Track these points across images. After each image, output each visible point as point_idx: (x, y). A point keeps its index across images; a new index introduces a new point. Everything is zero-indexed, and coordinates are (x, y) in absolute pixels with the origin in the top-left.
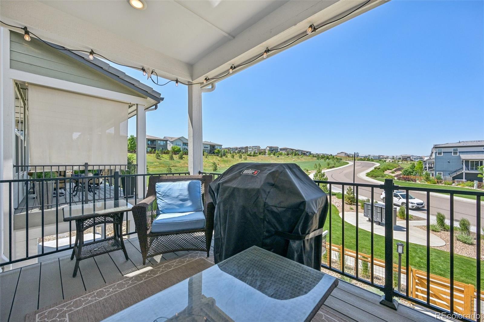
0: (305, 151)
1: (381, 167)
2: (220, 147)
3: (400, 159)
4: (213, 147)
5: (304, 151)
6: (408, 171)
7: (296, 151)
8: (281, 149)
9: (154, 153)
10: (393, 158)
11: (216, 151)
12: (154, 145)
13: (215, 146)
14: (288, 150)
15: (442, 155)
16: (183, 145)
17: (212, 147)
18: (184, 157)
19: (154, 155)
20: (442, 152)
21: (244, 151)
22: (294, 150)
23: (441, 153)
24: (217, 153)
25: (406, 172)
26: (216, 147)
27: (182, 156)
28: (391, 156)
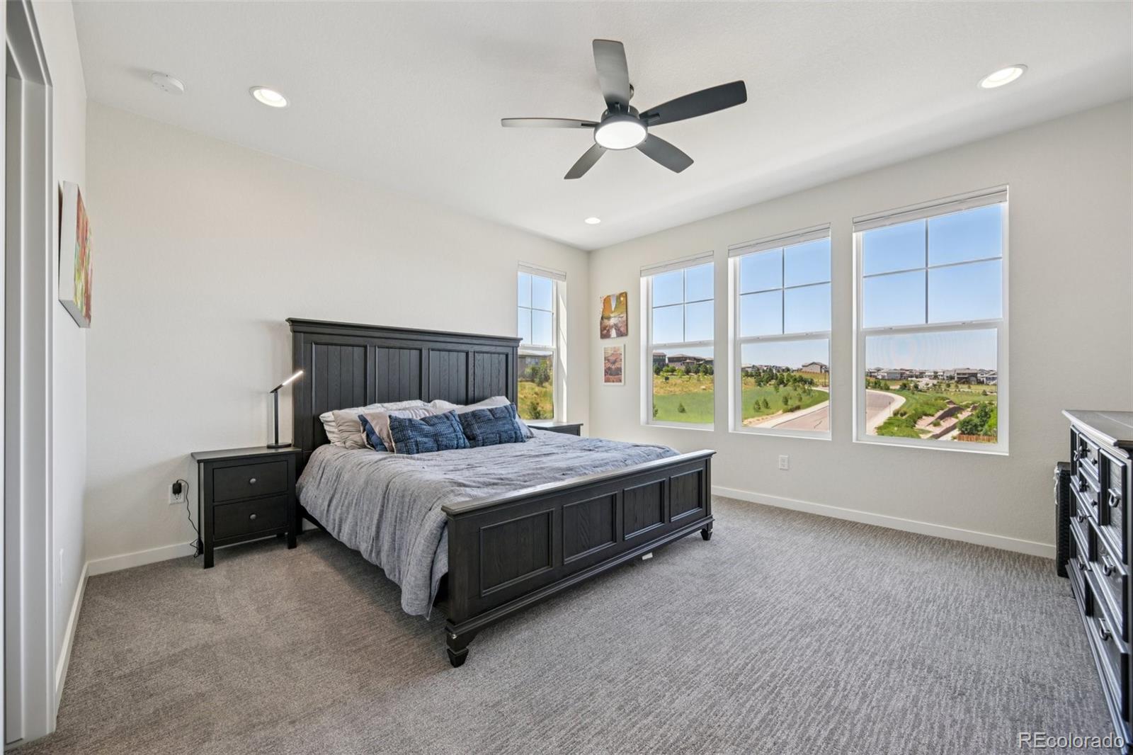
1: (909, 407)
3: (952, 378)
6: (971, 423)
8: (671, 360)
14: (688, 361)
28: (930, 370)
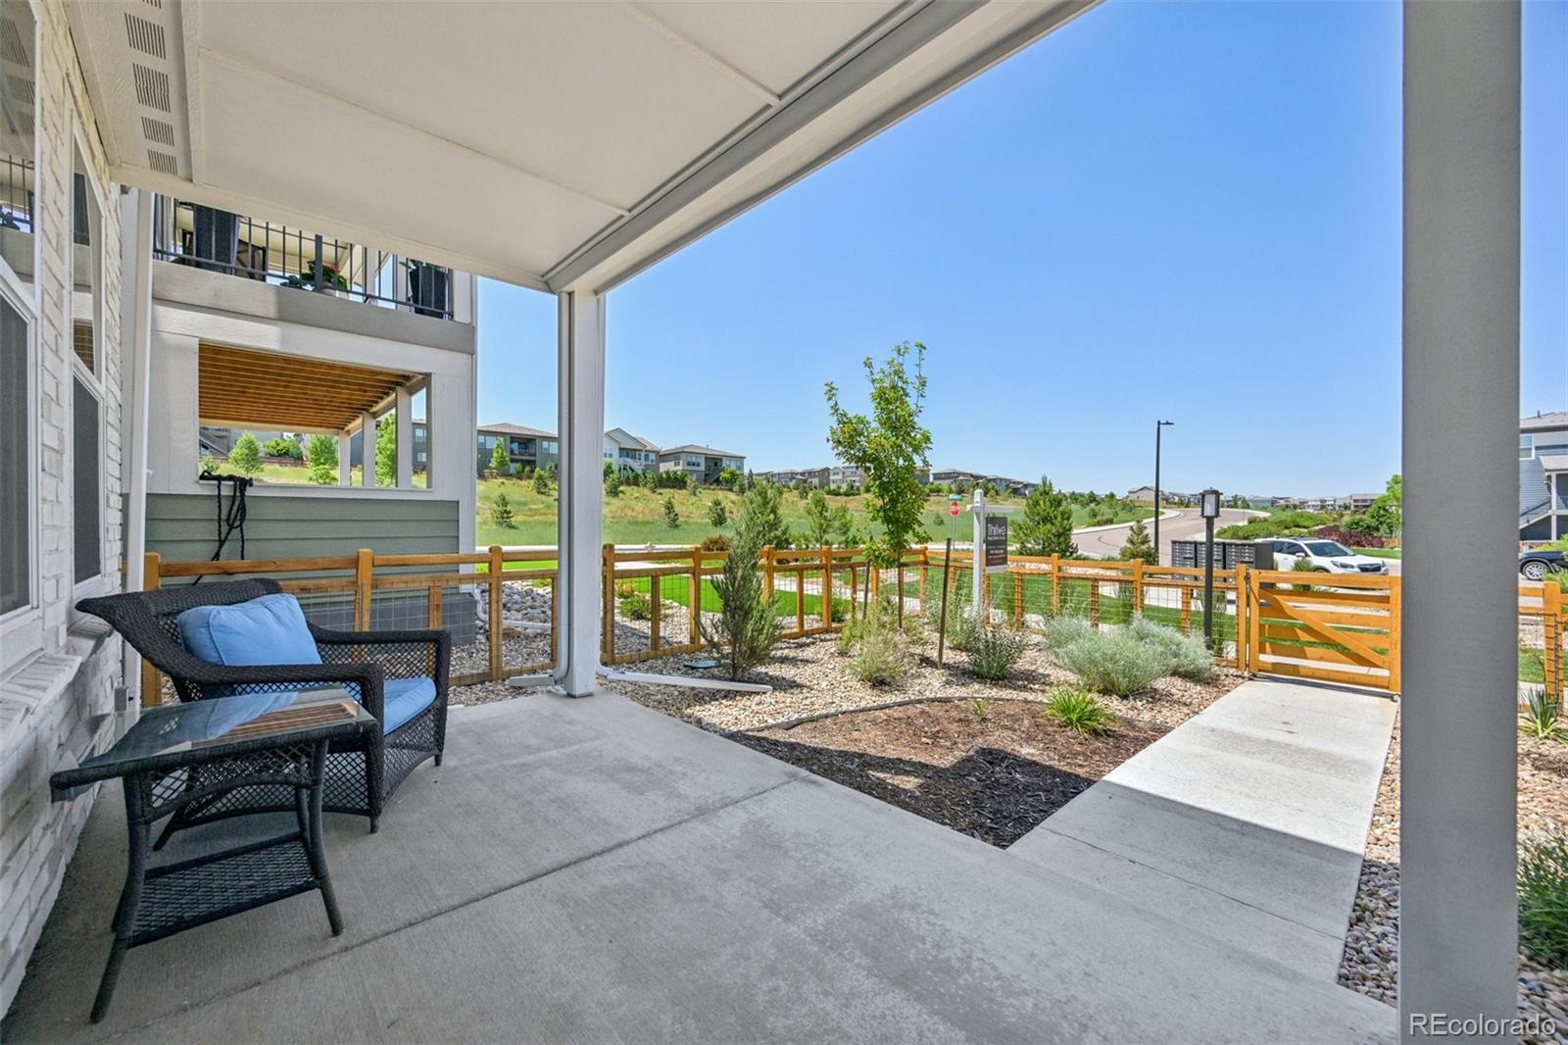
0: (1019, 483)
1: (1276, 519)
2: (739, 464)
3: (1346, 507)
4: (716, 464)
5: (1014, 483)
6: (1361, 523)
7: (989, 481)
8: (937, 476)
9: (530, 478)
10: (1323, 507)
11: (724, 475)
12: (530, 455)
13: (721, 459)
14: (961, 478)
16: (620, 456)
17: (713, 464)
18: (622, 492)
19: (529, 483)
21: (815, 481)
22: (982, 478)
24: (727, 481)
25: (1355, 526)
26: (725, 463)
27: (616, 487)
28: (1315, 498)
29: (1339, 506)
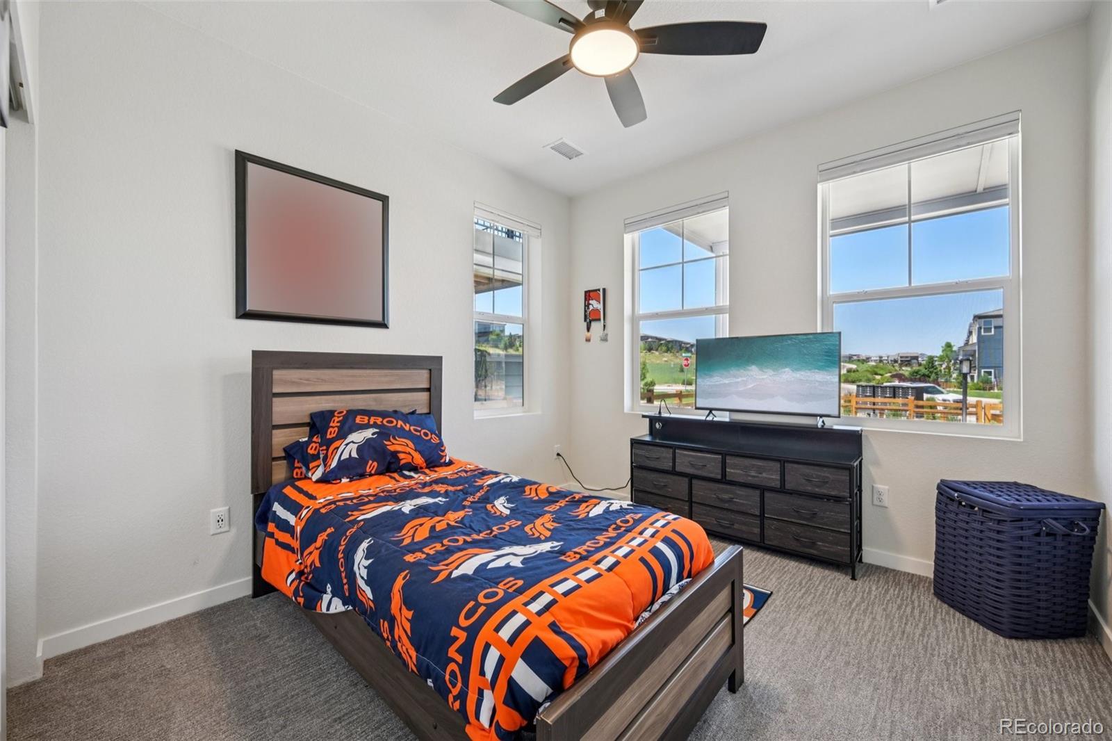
0: (688, 344)
5: (684, 343)
7: (669, 342)
10: (881, 361)
15: (993, 333)
20: (993, 326)
22: (663, 340)
23: (991, 328)
25: (915, 374)
29: (891, 361)
